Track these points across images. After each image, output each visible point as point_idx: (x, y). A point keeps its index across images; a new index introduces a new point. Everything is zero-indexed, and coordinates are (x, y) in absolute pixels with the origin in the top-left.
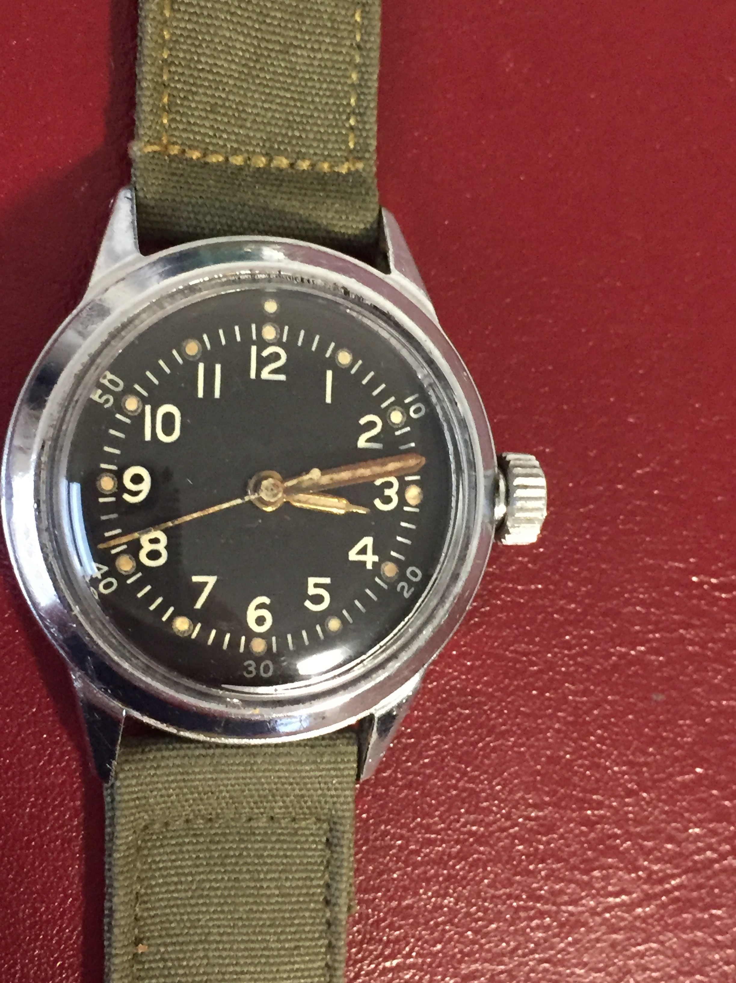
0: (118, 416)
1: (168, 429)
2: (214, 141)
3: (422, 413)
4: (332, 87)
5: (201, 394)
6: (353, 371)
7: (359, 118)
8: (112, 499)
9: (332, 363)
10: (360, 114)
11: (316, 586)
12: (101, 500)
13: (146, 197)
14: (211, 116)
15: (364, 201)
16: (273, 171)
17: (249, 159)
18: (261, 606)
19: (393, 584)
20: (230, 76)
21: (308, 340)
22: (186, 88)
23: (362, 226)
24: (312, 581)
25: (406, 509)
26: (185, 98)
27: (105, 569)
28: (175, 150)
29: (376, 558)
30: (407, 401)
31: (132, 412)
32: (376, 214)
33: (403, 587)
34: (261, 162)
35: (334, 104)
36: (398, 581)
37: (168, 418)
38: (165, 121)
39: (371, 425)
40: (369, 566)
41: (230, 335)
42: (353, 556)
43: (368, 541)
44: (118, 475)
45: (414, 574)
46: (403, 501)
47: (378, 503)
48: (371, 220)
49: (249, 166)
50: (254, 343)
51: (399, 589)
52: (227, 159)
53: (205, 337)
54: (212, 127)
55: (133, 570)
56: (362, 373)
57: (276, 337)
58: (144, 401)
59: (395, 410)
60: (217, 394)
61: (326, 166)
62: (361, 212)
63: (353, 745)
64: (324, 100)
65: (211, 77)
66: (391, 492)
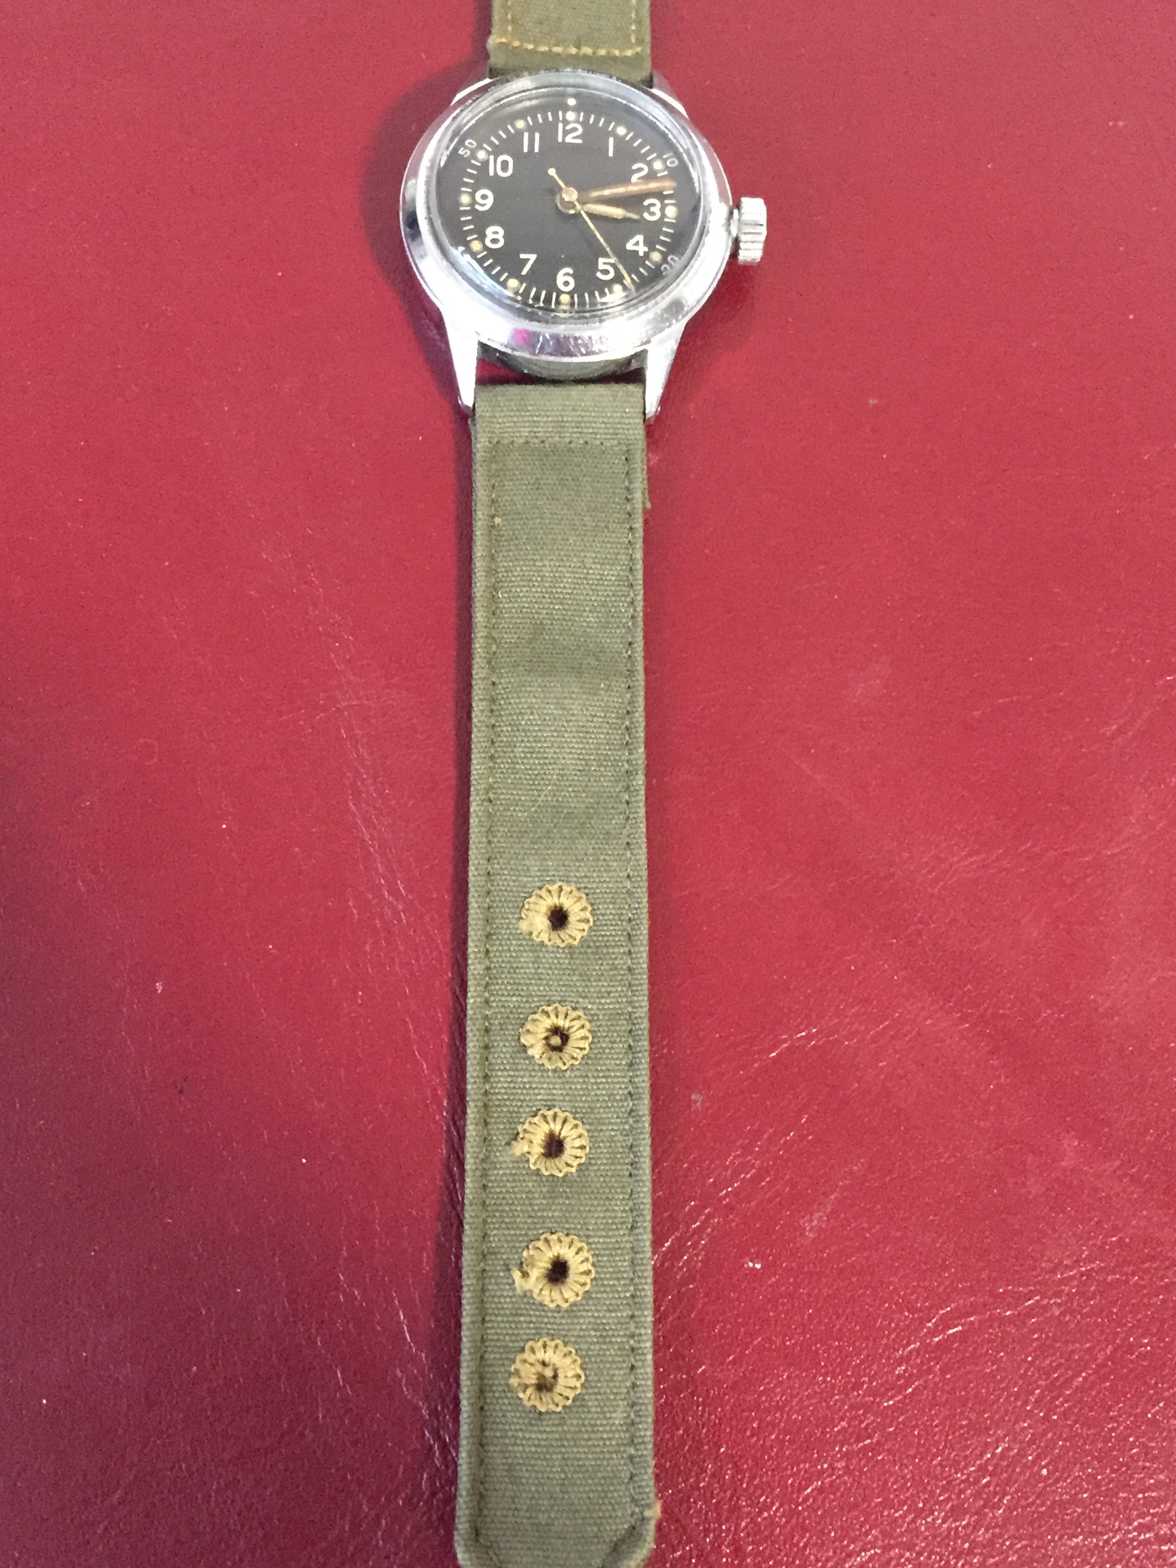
0: (473, 162)
1: (505, 170)
2: (542, 41)
3: (677, 164)
5: (526, 150)
6: (628, 138)
7: (638, 25)
8: (468, 208)
9: (613, 133)
10: (639, 22)
11: (604, 263)
15: (641, 66)
18: (567, 274)
19: (658, 265)
21: (597, 121)
22: (523, 10)
25: (666, 220)
26: (523, 16)
28: (517, 43)
29: (646, 249)
30: (666, 156)
31: (481, 159)
32: (650, 74)
33: (665, 268)
35: (621, 17)
36: (662, 264)
37: (505, 163)
38: (510, 28)
39: (640, 170)
40: (641, 254)
41: (545, 118)
42: (630, 246)
43: (640, 238)
44: (472, 194)
45: (673, 260)
46: (663, 215)
47: (646, 215)
49: (565, 53)
50: (561, 122)
51: (662, 269)
52: (551, 49)
53: (529, 119)
54: (541, 32)
55: (481, 250)
56: (633, 139)
57: (575, 119)
58: (489, 153)
59: (656, 161)
60: (537, 150)
61: (617, 52)
62: (640, 72)
64: (615, 16)
66: (656, 209)
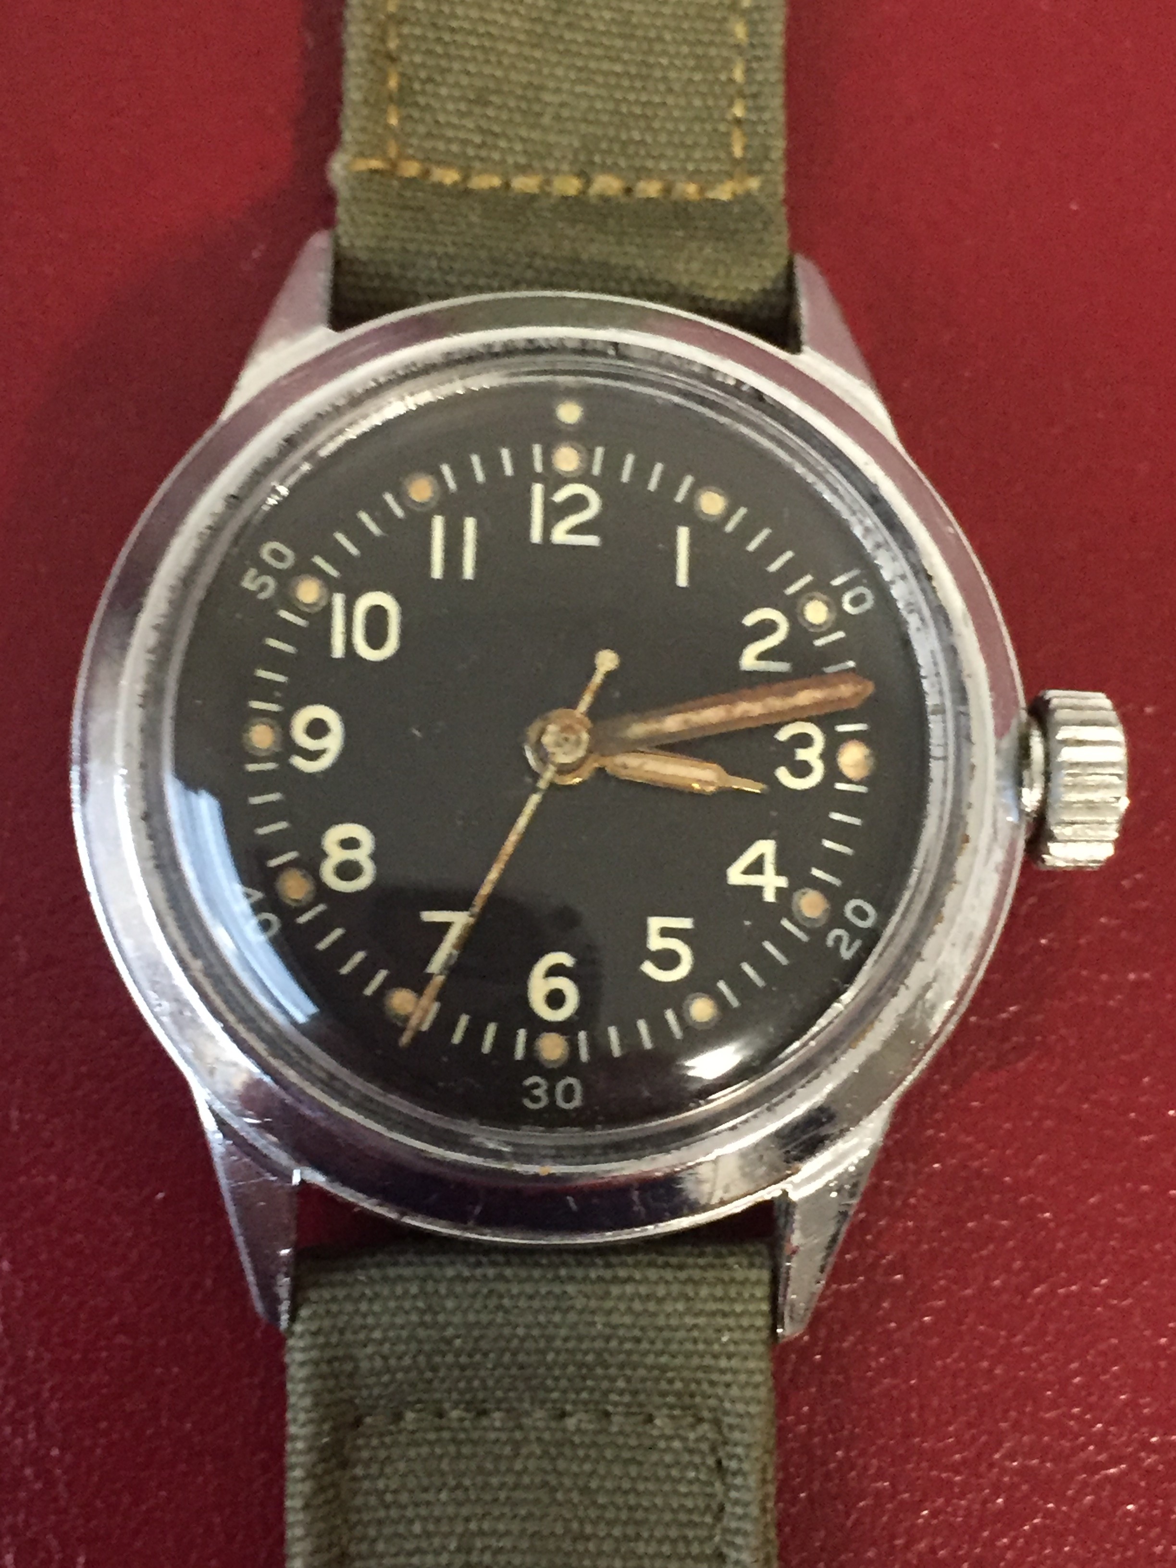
0: (285, 614)
1: (376, 638)
2: (483, 153)
3: (868, 605)
4: (699, 51)
5: (437, 572)
6: (730, 527)
7: (750, 103)
8: (270, 766)
9: (689, 513)
10: (755, 96)
11: (666, 932)
12: (252, 767)
13: (352, 246)
14: (477, 110)
15: (760, 241)
16: (594, 201)
17: (548, 182)
18: (555, 971)
19: (818, 933)
20: (512, 40)
21: (642, 472)
22: (431, 62)
23: (756, 287)
24: (655, 923)
25: (840, 786)
26: (430, 80)
27: (258, 895)
28: (411, 169)
29: (782, 882)
30: (838, 582)
31: (307, 605)
32: (783, 262)
33: (839, 939)
34: (570, 186)
35: (704, 81)
36: (830, 926)
37: (377, 615)
38: (393, 121)
39: (767, 628)
40: (769, 896)
41: (492, 464)
42: (736, 875)
43: (766, 848)
44: (283, 722)
45: (861, 913)
46: (833, 772)
47: (783, 775)
48: (772, 273)
49: (548, 195)
50: (538, 478)
51: (830, 942)
52: (507, 185)
53: (446, 470)
54: (480, 130)
55: (310, 897)
56: (747, 531)
57: (579, 468)
58: (330, 585)
59: (811, 599)
60: (468, 571)
61: (691, 190)
62: (755, 260)
63: (761, 1267)
64: (686, 75)
65: (473, 41)
66: (811, 755)
